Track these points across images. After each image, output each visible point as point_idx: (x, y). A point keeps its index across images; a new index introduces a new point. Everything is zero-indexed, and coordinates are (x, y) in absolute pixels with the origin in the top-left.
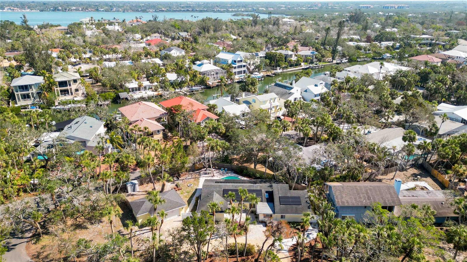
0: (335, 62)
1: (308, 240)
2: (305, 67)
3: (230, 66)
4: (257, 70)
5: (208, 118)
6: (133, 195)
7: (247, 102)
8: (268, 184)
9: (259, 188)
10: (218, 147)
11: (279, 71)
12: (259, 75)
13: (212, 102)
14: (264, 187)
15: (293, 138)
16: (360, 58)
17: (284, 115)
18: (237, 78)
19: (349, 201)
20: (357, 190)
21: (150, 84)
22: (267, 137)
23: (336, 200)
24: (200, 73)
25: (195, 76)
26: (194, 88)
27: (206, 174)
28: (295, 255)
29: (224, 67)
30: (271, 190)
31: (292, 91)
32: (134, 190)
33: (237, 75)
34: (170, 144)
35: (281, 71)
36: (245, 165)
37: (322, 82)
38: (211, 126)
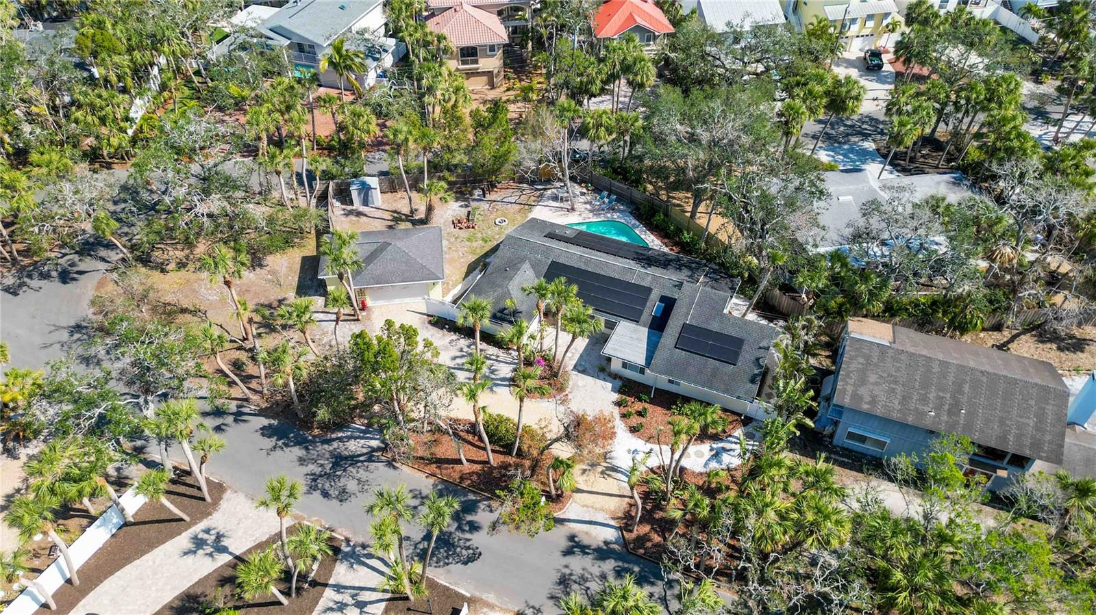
1: (711, 466)
5: (639, 29)
6: (359, 214)
9: (647, 282)
14: (663, 281)
27: (555, 198)
28: (647, 497)
30: (674, 297)
36: (675, 195)
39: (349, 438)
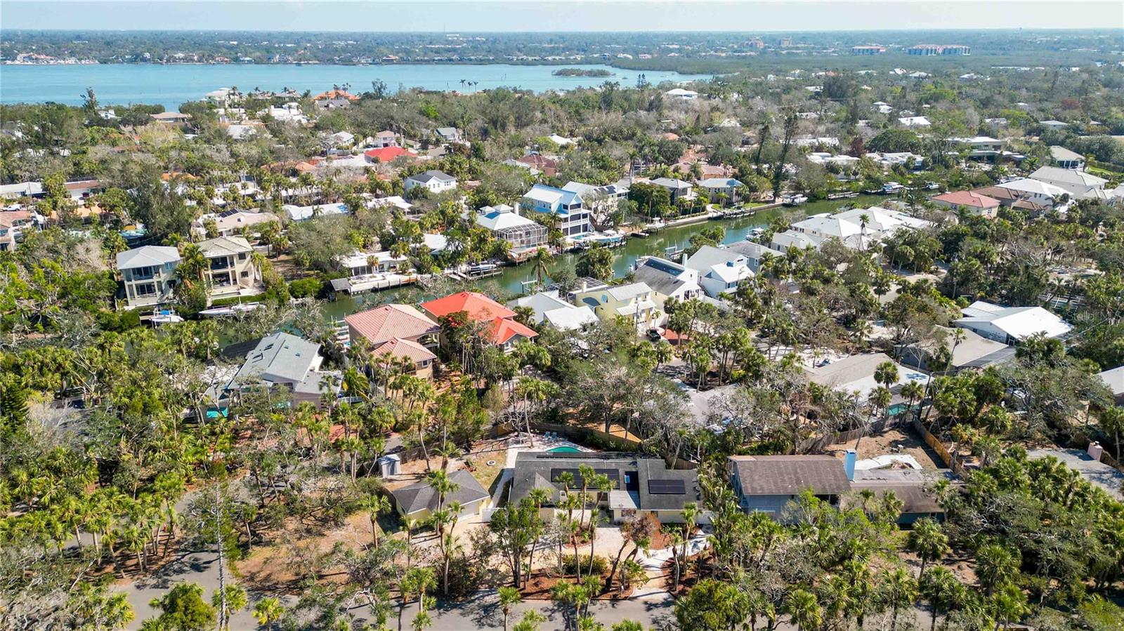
0: (779, 201)
1: (696, 551)
2: (715, 215)
3: (554, 217)
4: (612, 223)
5: (518, 336)
6: (391, 481)
7: (591, 302)
8: (629, 460)
9: (613, 467)
10: (540, 393)
11: (658, 224)
12: (616, 236)
13: (523, 303)
14: (622, 464)
15: (680, 373)
16: (835, 191)
17: (663, 326)
18: (569, 241)
19: (765, 486)
20: (779, 468)
21: (391, 259)
22: (628, 374)
23: (743, 485)
24: (494, 234)
25: (483, 240)
26: (481, 266)
27: (518, 442)
28: (673, 573)
29: (542, 219)
30: (634, 470)
31: (680, 277)
32: (392, 473)
33: (570, 236)
34: (445, 386)
35: (662, 225)
36: (589, 425)
37: (741, 257)
38: (524, 352)
39: (483, 597)
